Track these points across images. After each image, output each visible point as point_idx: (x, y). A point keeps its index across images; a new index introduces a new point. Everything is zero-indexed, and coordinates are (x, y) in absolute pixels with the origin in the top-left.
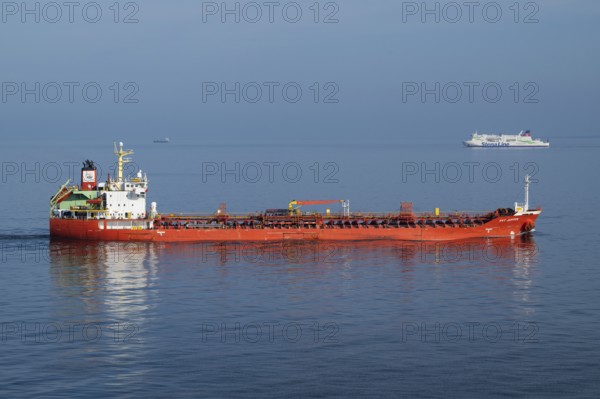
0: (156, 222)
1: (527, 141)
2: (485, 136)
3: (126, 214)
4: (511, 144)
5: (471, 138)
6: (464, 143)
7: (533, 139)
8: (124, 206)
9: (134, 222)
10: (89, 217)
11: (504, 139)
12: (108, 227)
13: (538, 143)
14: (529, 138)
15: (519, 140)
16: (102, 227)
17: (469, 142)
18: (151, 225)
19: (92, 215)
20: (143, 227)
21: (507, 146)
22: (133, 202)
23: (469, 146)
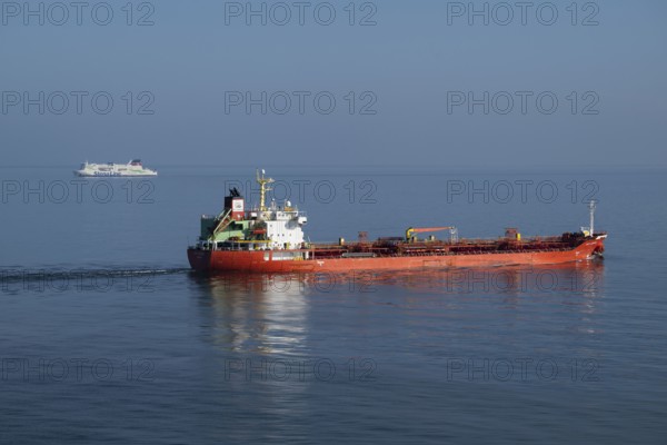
0: (310, 254)
1: (137, 170)
2: (97, 167)
3: (285, 244)
4: (123, 173)
5: (82, 167)
6: (75, 173)
7: (144, 168)
8: (284, 235)
9: (292, 253)
10: (251, 249)
11: (116, 168)
12: (274, 259)
13: (149, 172)
14: (139, 167)
15: (130, 170)
16: (267, 259)
17: (82, 172)
18: (307, 256)
19: (255, 246)
20: (299, 257)
21: (119, 175)
22: (290, 231)
23: (81, 175)
